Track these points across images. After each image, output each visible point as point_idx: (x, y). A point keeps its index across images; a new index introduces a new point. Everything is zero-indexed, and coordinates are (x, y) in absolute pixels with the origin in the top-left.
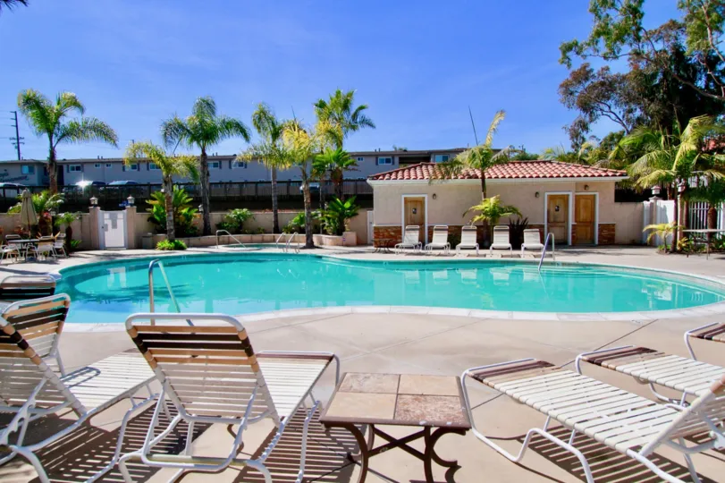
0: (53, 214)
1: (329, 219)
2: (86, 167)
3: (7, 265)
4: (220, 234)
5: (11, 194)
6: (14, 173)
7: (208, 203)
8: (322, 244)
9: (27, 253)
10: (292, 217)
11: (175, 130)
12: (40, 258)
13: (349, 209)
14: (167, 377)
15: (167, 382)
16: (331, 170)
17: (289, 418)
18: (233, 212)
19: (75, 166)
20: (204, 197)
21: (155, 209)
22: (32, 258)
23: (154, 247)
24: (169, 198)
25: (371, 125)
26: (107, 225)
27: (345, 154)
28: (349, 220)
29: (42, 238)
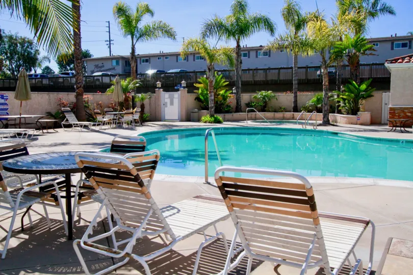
0: (133, 94)
1: (344, 100)
2: (152, 60)
3: (105, 129)
4: (249, 111)
5: (106, 80)
6: (108, 65)
7: (240, 86)
8: (336, 122)
9: (117, 121)
10: (309, 98)
11: (216, 28)
12: (125, 126)
13: (365, 91)
14: (239, 220)
15: (239, 224)
16: (349, 56)
17: (339, 270)
18: (260, 93)
19: (145, 59)
20: (237, 81)
21: (200, 91)
22: (119, 125)
23: (199, 120)
24: (211, 82)
25: (391, 12)
26: (166, 103)
27: (363, 40)
28: (364, 101)
29: (126, 112)
